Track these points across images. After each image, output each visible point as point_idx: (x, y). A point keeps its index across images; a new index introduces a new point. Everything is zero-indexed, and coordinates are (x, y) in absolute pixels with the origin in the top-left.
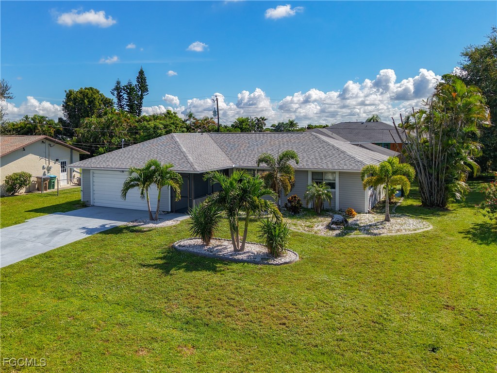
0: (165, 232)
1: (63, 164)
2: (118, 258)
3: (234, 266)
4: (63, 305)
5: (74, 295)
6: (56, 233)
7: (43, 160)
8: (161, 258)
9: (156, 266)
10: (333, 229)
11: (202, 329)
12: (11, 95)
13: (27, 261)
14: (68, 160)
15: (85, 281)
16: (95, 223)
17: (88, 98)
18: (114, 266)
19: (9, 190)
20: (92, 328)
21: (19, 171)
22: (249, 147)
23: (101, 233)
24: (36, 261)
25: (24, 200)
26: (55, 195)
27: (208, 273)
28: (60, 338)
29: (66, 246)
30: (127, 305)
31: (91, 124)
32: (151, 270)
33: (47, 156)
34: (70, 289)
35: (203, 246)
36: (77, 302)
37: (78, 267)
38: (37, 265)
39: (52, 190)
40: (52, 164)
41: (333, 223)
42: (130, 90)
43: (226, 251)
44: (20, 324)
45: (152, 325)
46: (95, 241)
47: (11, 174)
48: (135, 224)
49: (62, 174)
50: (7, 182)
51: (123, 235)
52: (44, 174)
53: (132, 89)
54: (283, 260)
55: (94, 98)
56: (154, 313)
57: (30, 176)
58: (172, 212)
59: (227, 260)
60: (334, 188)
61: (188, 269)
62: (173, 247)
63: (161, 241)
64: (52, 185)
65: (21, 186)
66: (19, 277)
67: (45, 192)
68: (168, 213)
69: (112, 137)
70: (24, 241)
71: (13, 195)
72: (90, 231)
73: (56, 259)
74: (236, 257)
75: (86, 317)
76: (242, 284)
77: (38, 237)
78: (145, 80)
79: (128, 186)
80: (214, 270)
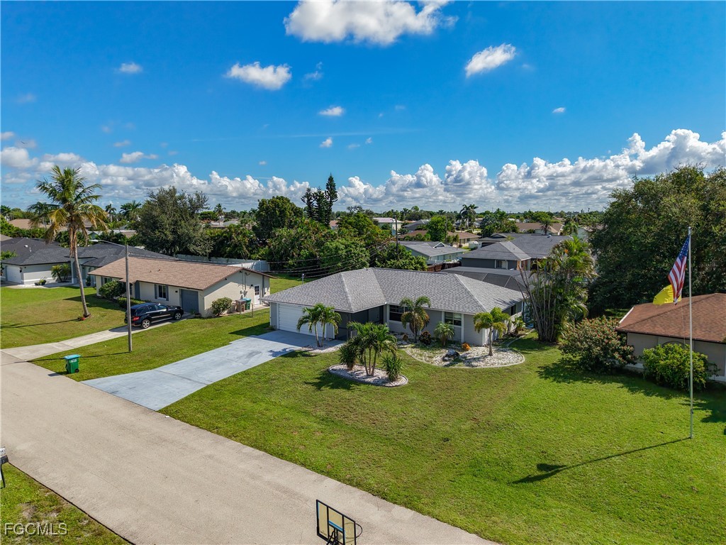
0: (326, 357)
1: (257, 289)
2: (291, 377)
3: (362, 387)
4: (256, 407)
5: (262, 401)
6: (251, 354)
7: (241, 286)
8: (318, 378)
9: (314, 384)
10: (446, 361)
11: (330, 423)
12: (209, 206)
13: (234, 376)
14: (260, 285)
15: (269, 392)
16: (280, 347)
17: (278, 207)
18: (288, 382)
19: (214, 313)
20: (271, 420)
21: (222, 297)
22: (402, 285)
23: (282, 356)
24: (239, 377)
25: (228, 321)
26: (249, 317)
27: (344, 390)
28: (254, 424)
29: (258, 366)
30: (292, 408)
31: (281, 236)
32: (310, 386)
33: (244, 283)
34: (260, 397)
35: (348, 370)
36: (264, 405)
37: (266, 382)
38: (240, 380)
39: (248, 311)
40: (248, 289)
41: (447, 356)
42: (319, 197)
43: (362, 375)
44: (234, 416)
45: (303, 420)
46: (277, 363)
47: (216, 300)
48: (307, 349)
49: (255, 296)
50: (213, 306)
51: (297, 359)
52: (242, 298)
53: (322, 196)
54: (396, 384)
55: (285, 208)
56: (307, 414)
57: (231, 301)
58: (335, 339)
59: (359, 382)
60: (460, 325)
61: (332, 387)
62: (328, 370)
63: (321, 365)
64: (247, 307)
65: (224, 310)
66: (230, 388)
67: (242, 313)
68: (333, 339)
69: (300, 249)
70: (230, 361)
71: (218, 316)
72: (275, 354)
73: (252, 376)
74: (366, 380)
75: (268, 414)
76: (362, 398)
77: (239, 358)
78: (334, 186)
79: (302, 322)
80: (348, 388)
